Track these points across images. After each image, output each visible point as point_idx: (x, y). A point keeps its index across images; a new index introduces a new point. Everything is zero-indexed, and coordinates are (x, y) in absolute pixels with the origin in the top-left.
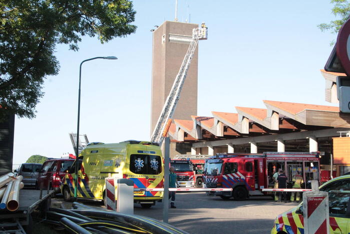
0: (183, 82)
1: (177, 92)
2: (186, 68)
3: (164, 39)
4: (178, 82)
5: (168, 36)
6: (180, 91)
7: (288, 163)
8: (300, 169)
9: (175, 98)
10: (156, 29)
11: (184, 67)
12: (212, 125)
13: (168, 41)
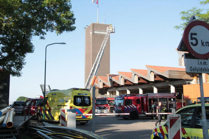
0: (102, 56)
1: (99, 61)
2: (103, 48)
3: (91, 33)
4: (99, 56)
5: (93, 31)
6: (100, 61)
7: (159, 99)
8: (166, 102)
9: (98, 64)
10: (87, 27)
12: (118, 79)
13: (94, 34)
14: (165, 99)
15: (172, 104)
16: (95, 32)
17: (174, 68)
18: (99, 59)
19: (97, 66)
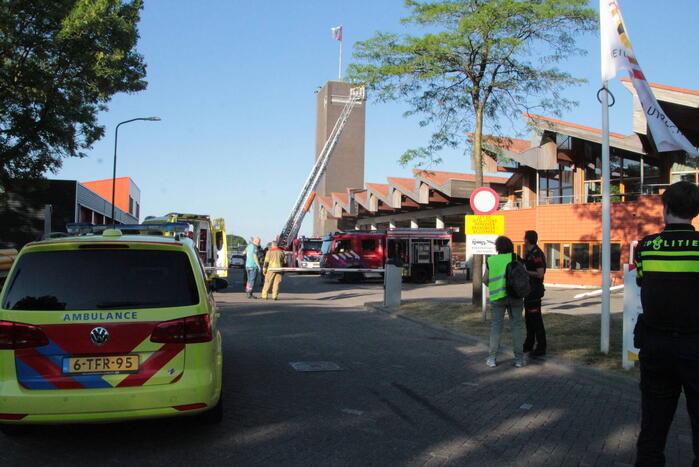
0: (333, 149)
1: (325, 160)
2: (338, 132)
3: (326, 102)
4: (327, 149)
5: (330, 98)
6: (329, 160)
7: (413, 240)
8: (427, 248)
9: (322, 167)
10: (319, 90)
11: (336, 132)
12: (365, 198)
13: (330, 103)
14: (427, 240)
15: (442, 253)
16: (333, 100)
17: (462, 175)
18: (327, 156)
19: (321, 170)
